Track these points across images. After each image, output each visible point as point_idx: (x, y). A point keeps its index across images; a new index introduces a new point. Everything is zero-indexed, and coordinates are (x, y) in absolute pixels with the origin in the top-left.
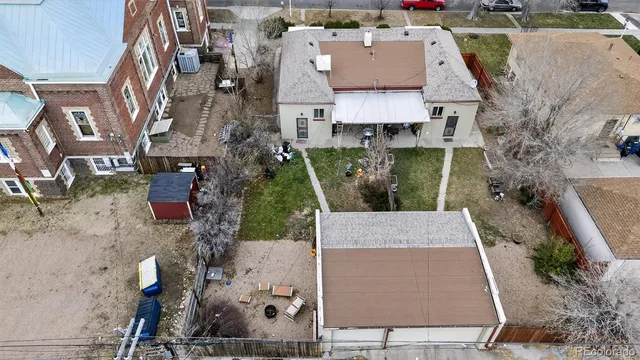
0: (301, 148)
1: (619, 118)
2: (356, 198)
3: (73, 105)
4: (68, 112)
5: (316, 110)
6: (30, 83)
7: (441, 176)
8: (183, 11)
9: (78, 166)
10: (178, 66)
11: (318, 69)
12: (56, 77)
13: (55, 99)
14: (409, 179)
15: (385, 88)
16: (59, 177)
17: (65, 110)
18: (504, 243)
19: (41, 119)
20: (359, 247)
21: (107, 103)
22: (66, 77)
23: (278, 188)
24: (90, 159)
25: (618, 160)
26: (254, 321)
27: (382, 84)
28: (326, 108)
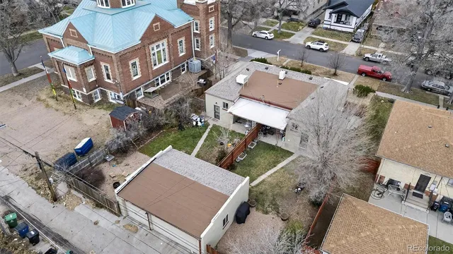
0: (212, 123)
1: (433, 177)
2: (214, 157)
3: (105, 62)
4: (103, 64)
5: (224, 103)
6: (90, 46)
7: (275, 166)
8: (199, 39)
9: (104, 94)
10: (187, 67)
11: (238, 81)
12: (100, 46)
13: (98, 57)
14: (253, 159)
15: (269, 103)
16: (91, 95)
17: (101, 63)
18: (275, 216)
19: (92, 64)
20: (171, 169)
21: (115, 64)
22: (104, 47)
23: (179, 136)
24: (109, 92)
25: (425, 210)
26: (107, 186)
27: (267, 100)
28: (230, 103)
